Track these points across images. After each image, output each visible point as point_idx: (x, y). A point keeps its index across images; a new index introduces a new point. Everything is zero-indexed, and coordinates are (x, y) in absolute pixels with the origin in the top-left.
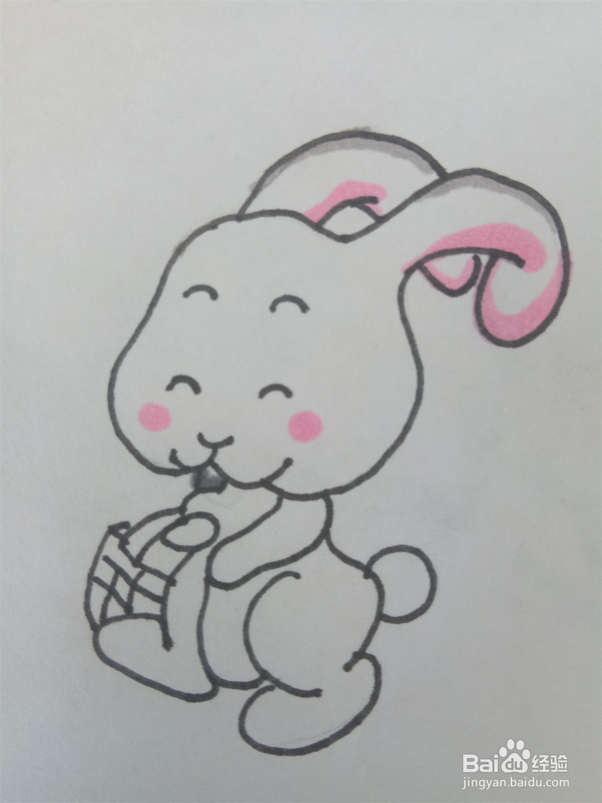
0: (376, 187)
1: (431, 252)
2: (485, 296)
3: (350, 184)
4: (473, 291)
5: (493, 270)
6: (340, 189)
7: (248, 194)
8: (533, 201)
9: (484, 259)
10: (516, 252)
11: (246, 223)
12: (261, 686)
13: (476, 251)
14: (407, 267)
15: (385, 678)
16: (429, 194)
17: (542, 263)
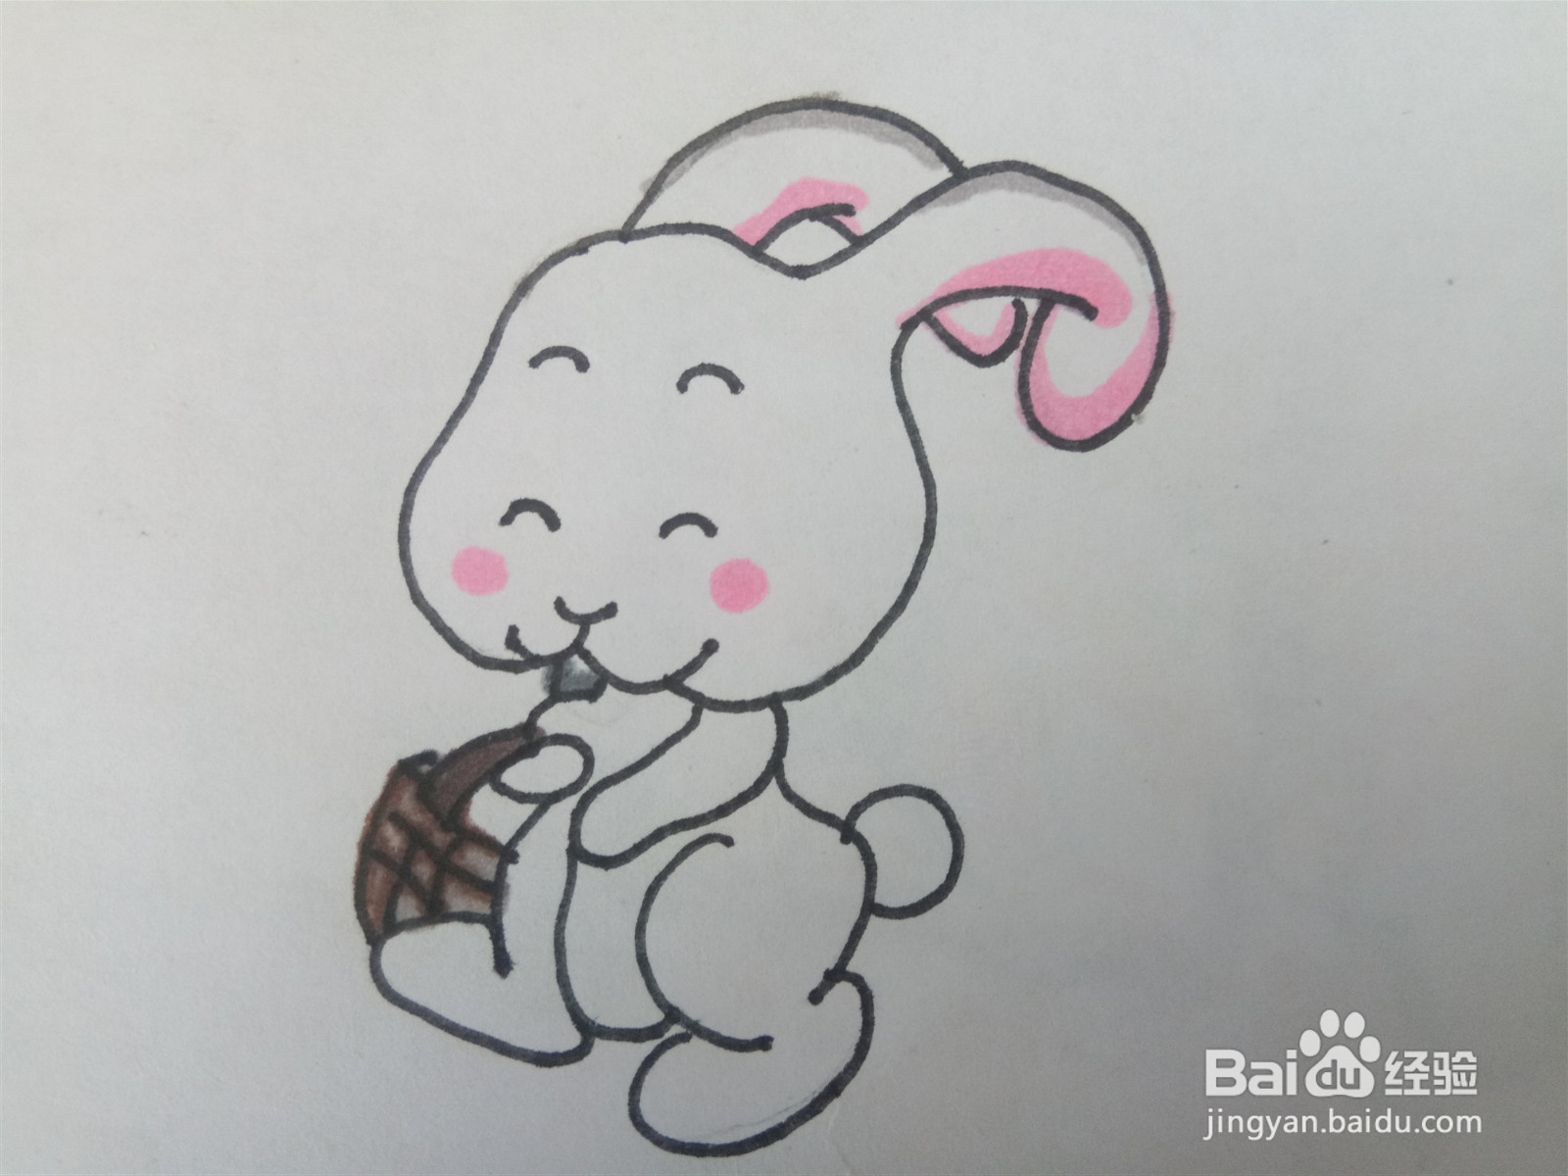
0: (850, 189)
1: (944, 294)
2: (1034, 367)
3: (807, 184)
4: (1014, 358)
5: (1047, 323)
6: (791, 191)
7: (640, 197)
8: (1105, 212)
9: (1032, 305)
10: (1082, 294)
11: (634, 245)
12: (667, 1035)
13: (1017, 292)
14: (905, 318)
15: (879, 1014)
16: (936, 201)
17: (1125, 314)
